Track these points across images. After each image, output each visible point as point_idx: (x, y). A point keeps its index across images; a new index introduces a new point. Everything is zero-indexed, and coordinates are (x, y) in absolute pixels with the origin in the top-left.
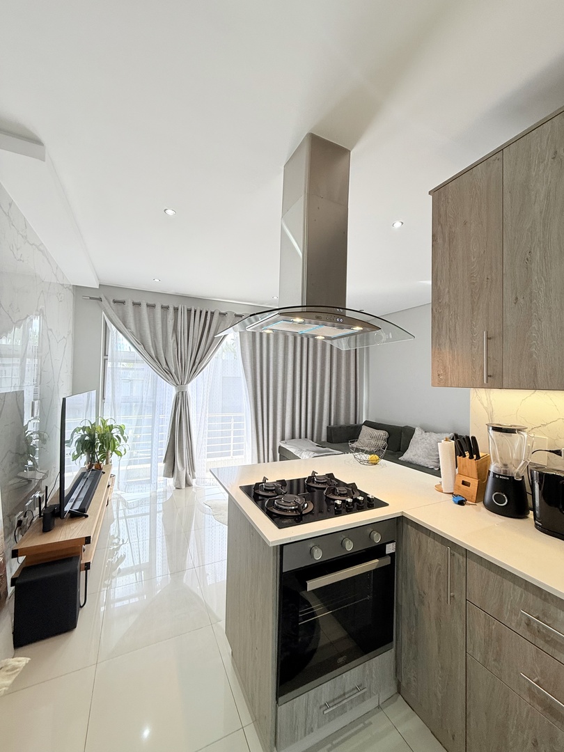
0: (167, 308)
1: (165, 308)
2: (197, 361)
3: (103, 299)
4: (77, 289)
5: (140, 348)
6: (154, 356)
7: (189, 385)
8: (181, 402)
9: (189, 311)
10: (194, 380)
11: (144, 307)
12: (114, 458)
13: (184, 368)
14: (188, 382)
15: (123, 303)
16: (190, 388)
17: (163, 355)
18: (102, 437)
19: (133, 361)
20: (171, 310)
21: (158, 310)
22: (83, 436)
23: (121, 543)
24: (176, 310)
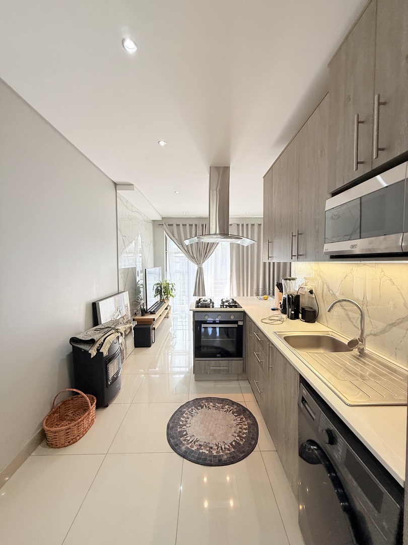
0: (192, 225)
1: (191, 225)
2: (207, 251)
3: (164, 224)
4: (154, 221)
5: (180, 246)
6: (186, 250)
7: (204, 264)
8: (200, 273)
9: (203, 225)
10: (206, 262)
11: (181, 226)
12: (171, 298)
13: (201, 255)
14: (203, 263)
15: (172, 225)
16: (204, 266)
17: (191, 249)
18: (165, 288)
19: (177, 253)
20: (194, 226)
21: (188, 226)
22: (157, 287)
23: (175, 336)
24: (196, 225)
